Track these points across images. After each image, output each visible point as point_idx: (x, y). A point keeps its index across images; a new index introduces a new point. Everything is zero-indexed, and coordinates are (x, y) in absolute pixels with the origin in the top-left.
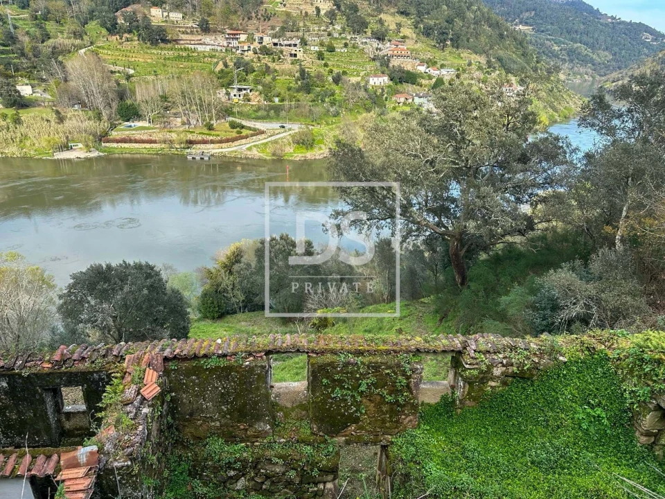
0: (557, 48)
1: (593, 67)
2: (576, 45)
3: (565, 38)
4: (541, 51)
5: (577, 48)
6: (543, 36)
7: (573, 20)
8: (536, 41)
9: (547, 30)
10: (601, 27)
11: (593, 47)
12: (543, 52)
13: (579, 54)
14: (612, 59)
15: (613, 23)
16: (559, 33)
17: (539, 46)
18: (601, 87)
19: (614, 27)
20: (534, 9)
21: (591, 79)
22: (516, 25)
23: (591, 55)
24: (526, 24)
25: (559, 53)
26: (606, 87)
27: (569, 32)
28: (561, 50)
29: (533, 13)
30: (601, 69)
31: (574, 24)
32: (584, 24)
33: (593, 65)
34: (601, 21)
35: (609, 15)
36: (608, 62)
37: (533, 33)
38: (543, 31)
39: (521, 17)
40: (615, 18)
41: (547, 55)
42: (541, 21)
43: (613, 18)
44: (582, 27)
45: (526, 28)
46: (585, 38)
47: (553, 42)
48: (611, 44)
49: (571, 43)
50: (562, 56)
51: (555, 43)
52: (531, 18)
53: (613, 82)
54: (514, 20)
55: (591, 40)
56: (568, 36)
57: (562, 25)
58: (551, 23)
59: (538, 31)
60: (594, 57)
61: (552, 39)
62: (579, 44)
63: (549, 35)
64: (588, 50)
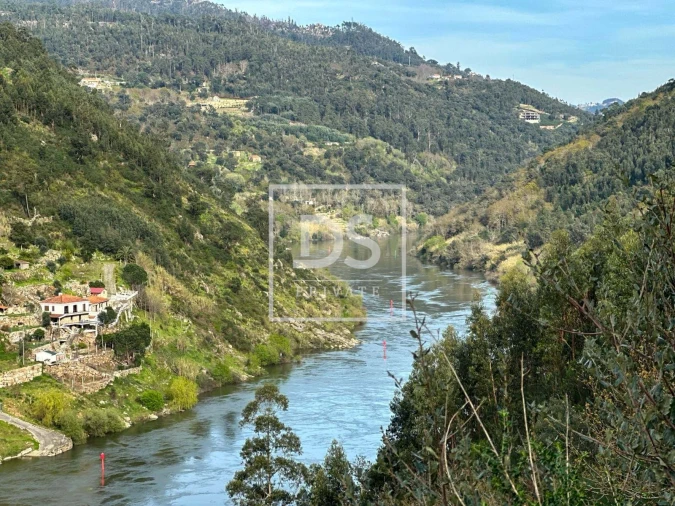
0: (314, 152)
1: (415, 195)
2: (362, 142)
3: (334, 126)
4: (275, 160)
5: (366, 148)
6: (274, 121)
7: (346, 79)
8: (259, 137)
9: (285, 108)
10: (416, 93)
11: (403, 143)
12: (280, 164)
13: (374, 163)
14: (456, 172)
15: (446, 83)
16: (317, 114)
17: (266, 148)
18: (424, 251)
19: (448, 94)
20: (246, 56)
21: (414, 225)
22: (204, 96)
23: (404, 163)
24: (231, 92)
25: (324, 162)
26: (433, 249)
27: (339, 109)
28: (327, 156)
29: (244, 64)
30: (434, 198)
31: (350, 89)
32: (374, 88)
33: (414, 188)
34: (415, 80)
35: (442, 63)
36: (448, 179)
37: (251, 114)
38: (274, 111)
39: (215, 74)
40: (456, 71)
41: (291, 171)
42: (266, 86)
43: (449, 70)
44: (371, 95)
45: (232, 102)
46: (381, 123)
47: (302, 137)
48: (449, 136)
49: (351, 136)
50: (333, 170)
51: (311, 139)
52: (239, 77)
53: (450, 234)
54: (198, 85)
55: (399, 128)
56: (339, 121)
57: (321, 93)
58: (293, 89)
59: (263, 109)
60: (413, 168)
61: (301, 130)
62: (371, 140)
63: (293, 119)
64: (395, 151)
